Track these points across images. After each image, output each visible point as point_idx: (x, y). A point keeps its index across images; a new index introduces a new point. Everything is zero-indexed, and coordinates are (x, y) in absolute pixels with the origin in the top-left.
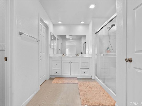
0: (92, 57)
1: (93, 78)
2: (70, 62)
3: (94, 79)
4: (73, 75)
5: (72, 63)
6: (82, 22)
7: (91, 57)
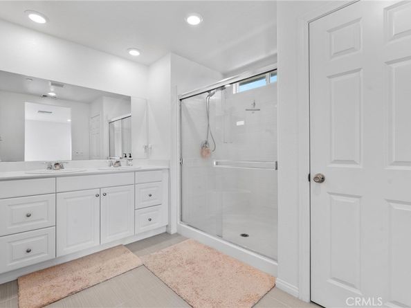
0: (169, 169)
1: (173, 231)
2: (97, 192)
3: (177, 234)
4: (111, 239)
5: (105, 195)
6: (134, 53)
7: (167, 167)
